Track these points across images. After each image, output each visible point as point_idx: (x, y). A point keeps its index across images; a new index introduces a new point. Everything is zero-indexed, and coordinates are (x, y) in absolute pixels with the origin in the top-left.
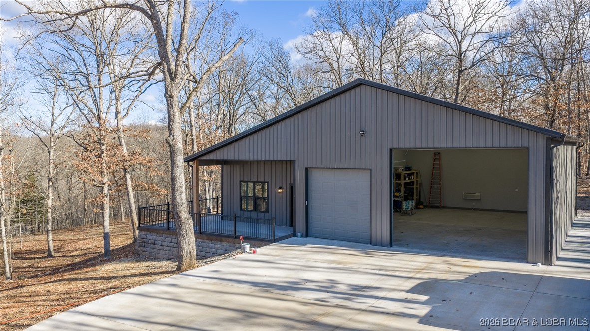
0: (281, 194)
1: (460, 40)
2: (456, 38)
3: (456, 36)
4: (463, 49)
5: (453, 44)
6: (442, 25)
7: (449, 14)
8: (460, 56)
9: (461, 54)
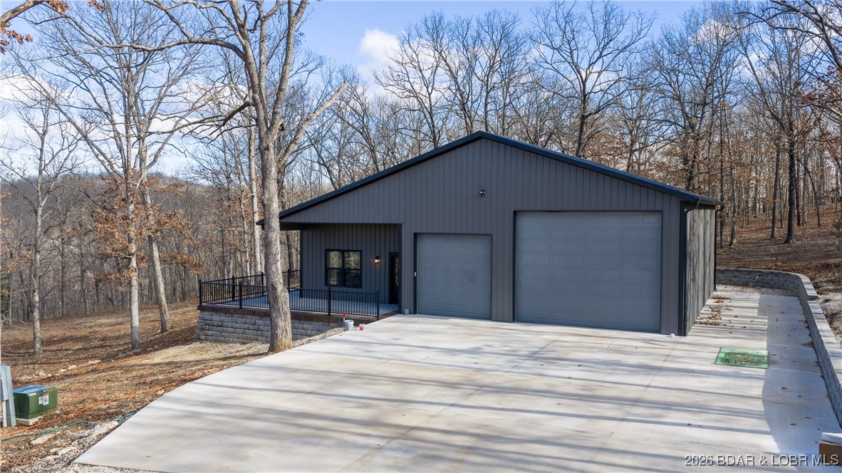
0: (378, 266)
1: (584, 79)
2: (579, 76)
3: (580, 74)
4: (588, 90)
5: (577, 82)
6: (563, 59)
7: (573, 49)
8: (585, 97)
9: (585, 96)
